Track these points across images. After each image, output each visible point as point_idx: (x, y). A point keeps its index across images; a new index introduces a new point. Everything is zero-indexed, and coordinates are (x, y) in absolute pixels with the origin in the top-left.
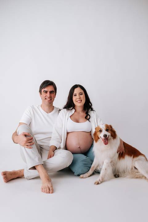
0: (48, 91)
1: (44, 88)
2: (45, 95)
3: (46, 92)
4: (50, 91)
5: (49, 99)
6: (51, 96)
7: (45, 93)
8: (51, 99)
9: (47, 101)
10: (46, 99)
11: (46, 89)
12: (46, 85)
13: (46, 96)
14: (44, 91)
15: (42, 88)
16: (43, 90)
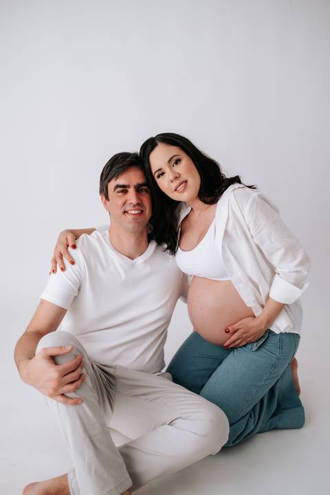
0: (129, 186)
1: (117, 176)
2: (120, 202)
3: (124, 189)
4: (135, 184)
5: (136, 212)
6: (141, 201)
7: (120, 194)
8: (142, 211)
9: (129, 217)
10: (125, 212)
11: (122, 181)
12: (120, 165)
13: (125, 203)
14: (118, 186)
15: (110, 177)
16: (112, 185)
